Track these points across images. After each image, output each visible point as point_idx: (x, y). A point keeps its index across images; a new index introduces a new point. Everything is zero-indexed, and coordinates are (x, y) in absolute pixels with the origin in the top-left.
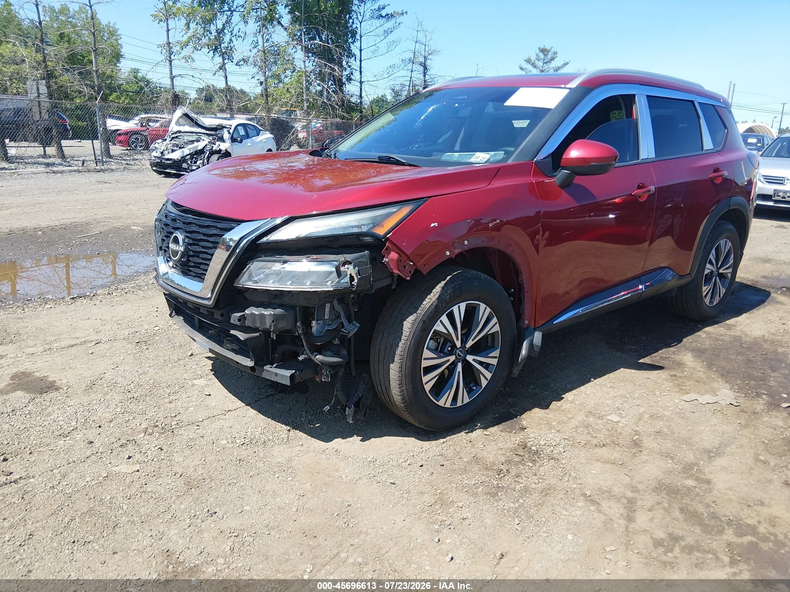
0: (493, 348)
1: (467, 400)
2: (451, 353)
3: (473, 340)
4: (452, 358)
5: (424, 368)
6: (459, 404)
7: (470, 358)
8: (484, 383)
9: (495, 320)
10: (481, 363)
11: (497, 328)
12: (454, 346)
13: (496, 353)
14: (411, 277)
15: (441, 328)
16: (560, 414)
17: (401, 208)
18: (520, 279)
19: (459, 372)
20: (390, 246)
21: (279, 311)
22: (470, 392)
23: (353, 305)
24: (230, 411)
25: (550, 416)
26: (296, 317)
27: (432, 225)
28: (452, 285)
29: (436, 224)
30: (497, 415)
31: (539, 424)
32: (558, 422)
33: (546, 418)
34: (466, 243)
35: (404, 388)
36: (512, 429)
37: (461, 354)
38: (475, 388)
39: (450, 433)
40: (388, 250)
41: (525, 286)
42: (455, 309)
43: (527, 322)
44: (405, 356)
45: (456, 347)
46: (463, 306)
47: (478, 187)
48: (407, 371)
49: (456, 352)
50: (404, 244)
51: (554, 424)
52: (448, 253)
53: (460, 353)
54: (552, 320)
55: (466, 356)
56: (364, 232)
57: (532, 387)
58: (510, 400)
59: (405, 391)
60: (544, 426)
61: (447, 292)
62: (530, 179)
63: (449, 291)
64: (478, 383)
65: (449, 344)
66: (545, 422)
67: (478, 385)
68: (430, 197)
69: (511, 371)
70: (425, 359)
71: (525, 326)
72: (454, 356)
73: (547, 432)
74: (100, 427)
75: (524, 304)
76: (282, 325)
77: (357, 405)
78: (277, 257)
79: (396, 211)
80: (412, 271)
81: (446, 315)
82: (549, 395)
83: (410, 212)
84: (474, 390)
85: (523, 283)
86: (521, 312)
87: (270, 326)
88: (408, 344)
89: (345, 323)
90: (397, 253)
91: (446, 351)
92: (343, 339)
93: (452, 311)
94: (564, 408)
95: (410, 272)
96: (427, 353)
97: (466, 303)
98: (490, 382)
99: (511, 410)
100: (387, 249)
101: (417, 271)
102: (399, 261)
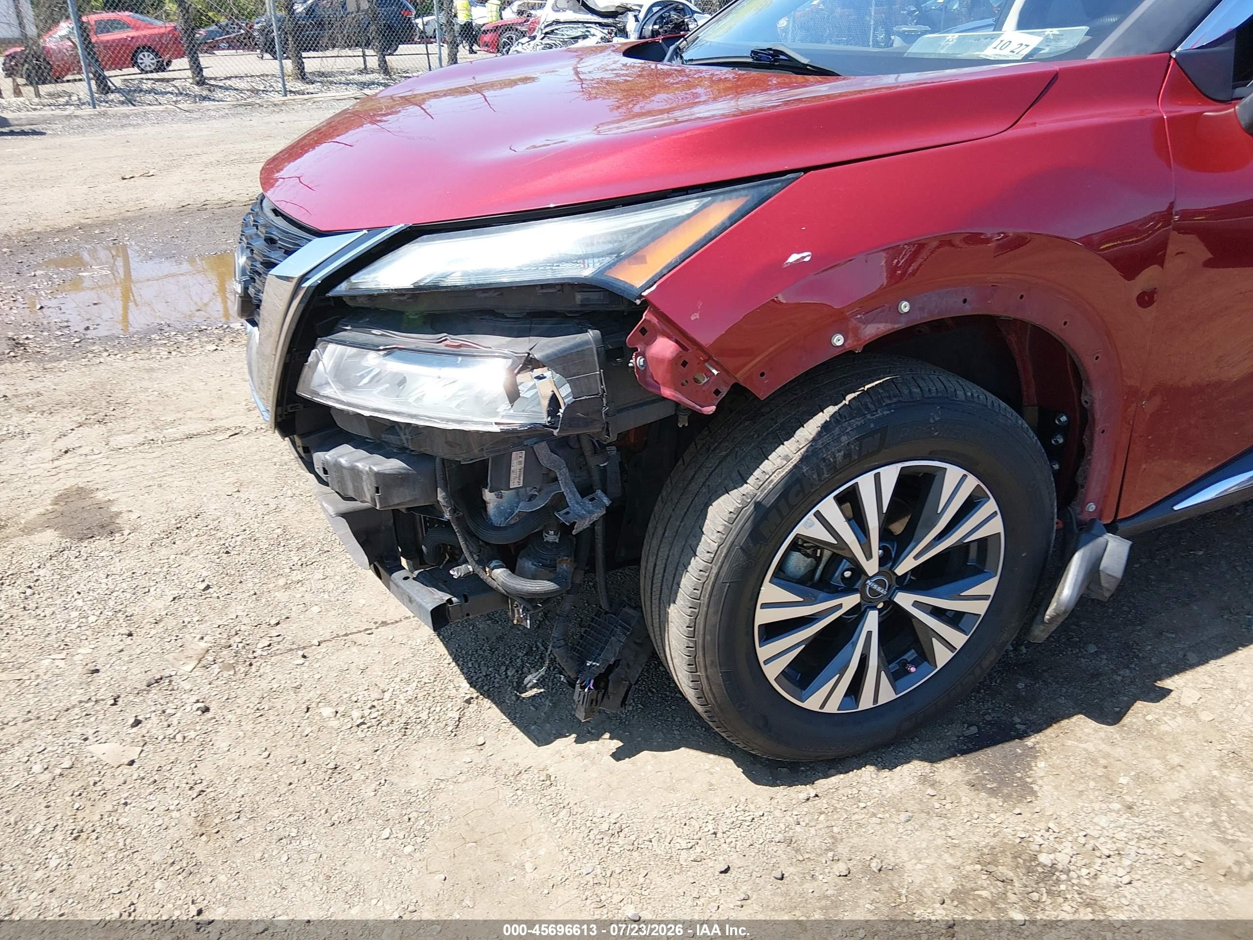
0: (979, 572)
1: (887, 694)
2: (848, 588)
3: (916, 558)
4: (850, 601)
5: (760, 626)
6: (866, 702)
7: (905, 600)
8: (942, 656)
9: (991, 506)
10: (937, 613)
11: (996, 526)
12: (858, 571)
13: (989, 587)
14: (717, 406)
15: (819, 533)
16: (1148, 748)
17: (704, 206)
18: (1084, 398)
19: (870, 633)
20: (655, 320)
21: (394, 465)
22: (895, 678)
23: (595, 453)
24: (384, 623)
25: (1118, 752)
26: (436, 481)
27: (793, 258)
28: (858, 422)
29: (807, 256)
30: (974, 729)
31: (1082, 776)
32: (1137, 777)
33: (1107, 756)
34: (905, 307)
35: (701, 673)
36: (1002, 783)
37: (879, 589)
38: (913, 669)
39: (832, 771)
40: (648, 335)
41: (1098, 416)
42: (865, 484)
43: (1092, 507)
44: (705, 600)
45: (866, 574)
46: (890, 475)
47: (976, 134)
48: (708, 638)
49: (865, 585)
50: (695, 317)
51: (1123, 780)
52: (838, 340)
53: (875, 587)
54: (1172, 500)
55: (893, 594)
56: (585, 278)
57: (1092, 649)
58: (1020, 686)
59: (704, 681)
60: (1092, 784)
61: (838, 440)
62: (1154, 107)
63: (844, 439)
64: (925, 656)
65: (845, 564)
66: (1100, 772)
67: (926, 660)
68: (806, 170)
69: (1026, 628)
70: (765, 606)
71: (1085, 517)
72: (859, 595)
73: (1097, 806)
74: (130, 635)
75: (1089, 462)
76: (403, 499)
77: (602, 681)
78: (376, 335)
79: (689, 216)
80: (724, 390)
81: (836, 498)
82: (1133, 682)
83: (730, 218)
84: (909, 672)
85: (1092, 406)
86: (1080, 481)
87: (373, 500)
88: (715, 571)
89: (571, 496)
90: (677, 342)
91: (836, 580)
92: (565, 530)
93: (855, 487)
94: (1164, 728)
95: (717, 392)
96: (770, 592)
97: (900, 465)
98: (960, 656)
99: (1017, 719)
100: (643, 331)
101: (737, 390)
102: (680, 362)
